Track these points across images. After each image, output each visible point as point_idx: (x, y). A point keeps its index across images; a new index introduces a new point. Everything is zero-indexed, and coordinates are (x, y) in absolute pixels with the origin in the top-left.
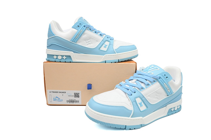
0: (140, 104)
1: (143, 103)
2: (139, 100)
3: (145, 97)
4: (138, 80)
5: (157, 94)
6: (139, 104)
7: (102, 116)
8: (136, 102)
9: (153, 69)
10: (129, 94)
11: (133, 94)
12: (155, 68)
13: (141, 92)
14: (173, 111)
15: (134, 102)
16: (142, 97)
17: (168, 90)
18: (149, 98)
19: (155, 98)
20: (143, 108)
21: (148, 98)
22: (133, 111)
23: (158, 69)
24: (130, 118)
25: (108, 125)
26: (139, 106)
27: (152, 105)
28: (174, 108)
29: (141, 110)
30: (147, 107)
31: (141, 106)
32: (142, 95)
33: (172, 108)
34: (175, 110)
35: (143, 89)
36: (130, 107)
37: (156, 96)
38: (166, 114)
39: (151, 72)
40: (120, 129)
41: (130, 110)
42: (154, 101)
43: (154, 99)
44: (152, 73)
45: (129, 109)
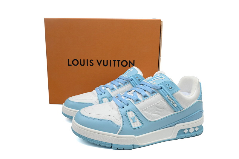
0: (133, 119)
1: (136, 119)
2: (131, 115)
3: (140, 111)
4: (136, 91)
5: (157, 108)
6: (131, 119)
7: (83, 130)
8: (127, 116)
9: (158, 77)
10: (120, 107)
11: (126, 107)
12: (160, 77)
13: (135, 105)
14: (186, 133)
15: (125, 116)
16: (135, 110)
17: (174, 104)
18: (146, 112)
19: (156, 113)
20: (137, 124)
21: (144, 113)
22: (121, 127)
23: (163, 79)
24: (117, 135)
25: (91, 141)
26: (131, 121)
27: (150, 121)
28: (188, 129)
29: (133, 127)
30: (143, 124)
31: (134, 122)
32: (137, 108)
33: (185, 130)
34: (190, 133)
35: (139, 101)
36: (119, 122)
37: (157, 111)
38: (175, 137)
39: (154, 81)
40: (105, 147)
41: (118, 125)
42: (154, 117)
43: (154, 115)
44: (155, 83)
45: (116, 124)
